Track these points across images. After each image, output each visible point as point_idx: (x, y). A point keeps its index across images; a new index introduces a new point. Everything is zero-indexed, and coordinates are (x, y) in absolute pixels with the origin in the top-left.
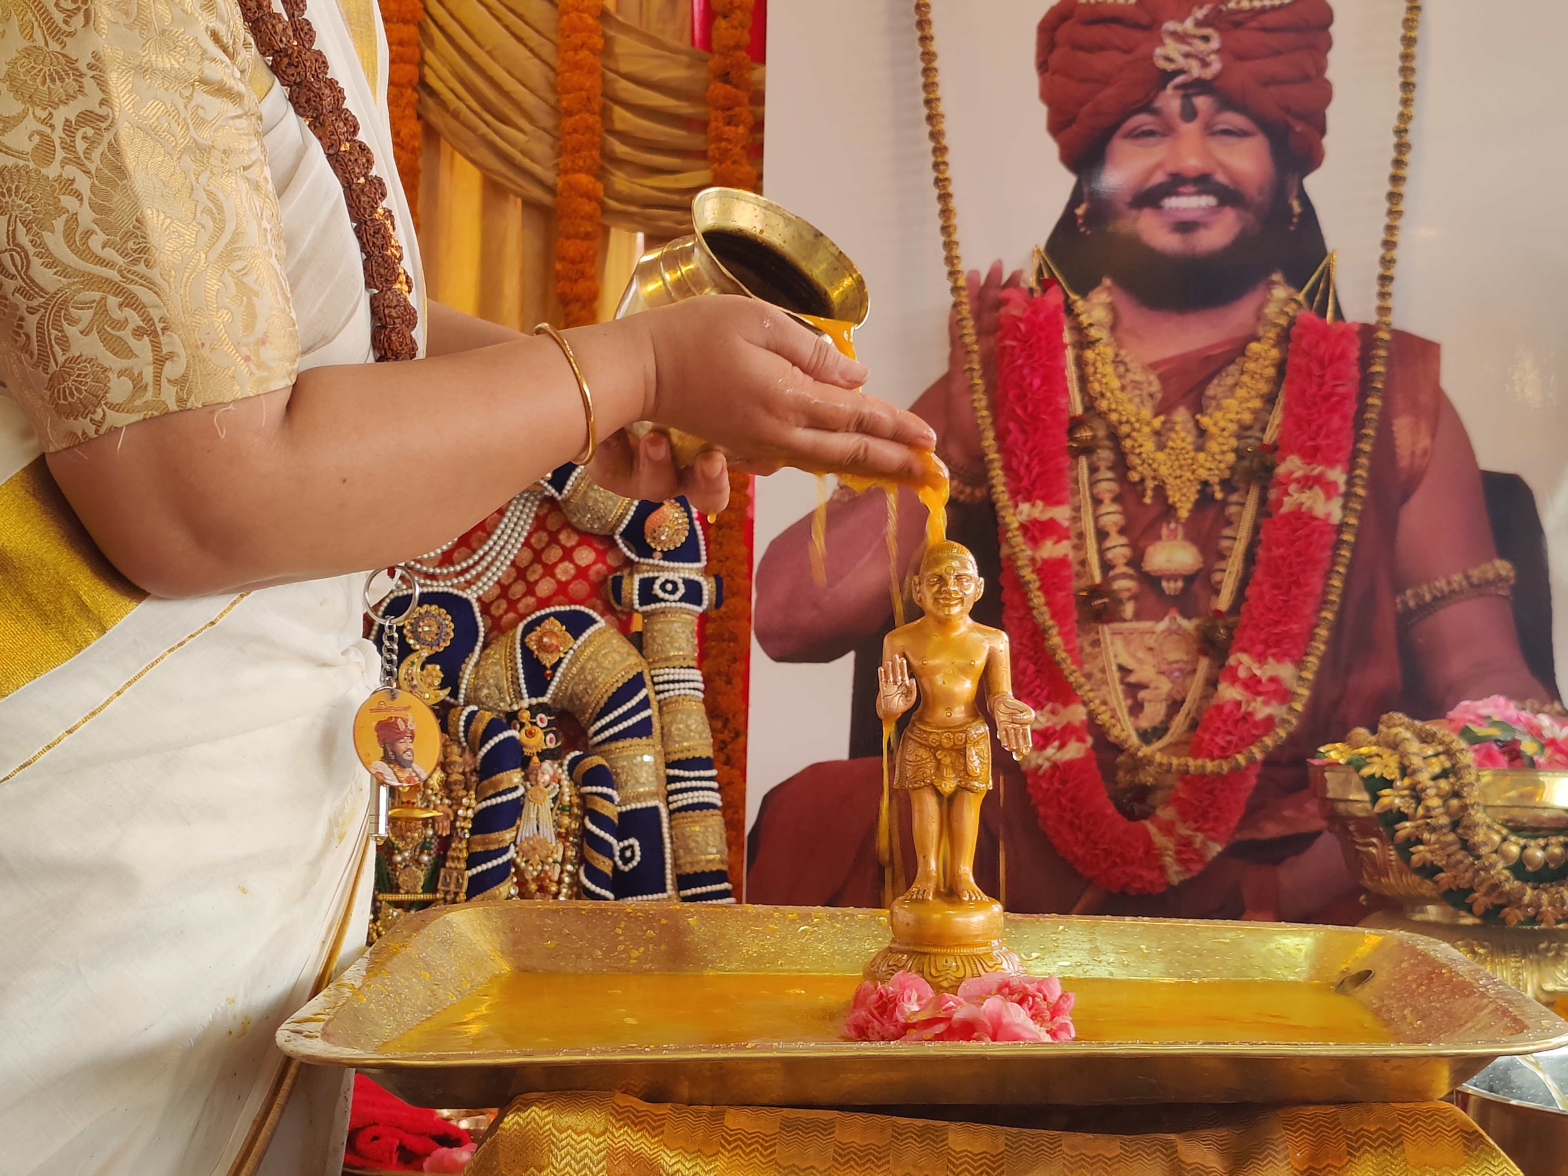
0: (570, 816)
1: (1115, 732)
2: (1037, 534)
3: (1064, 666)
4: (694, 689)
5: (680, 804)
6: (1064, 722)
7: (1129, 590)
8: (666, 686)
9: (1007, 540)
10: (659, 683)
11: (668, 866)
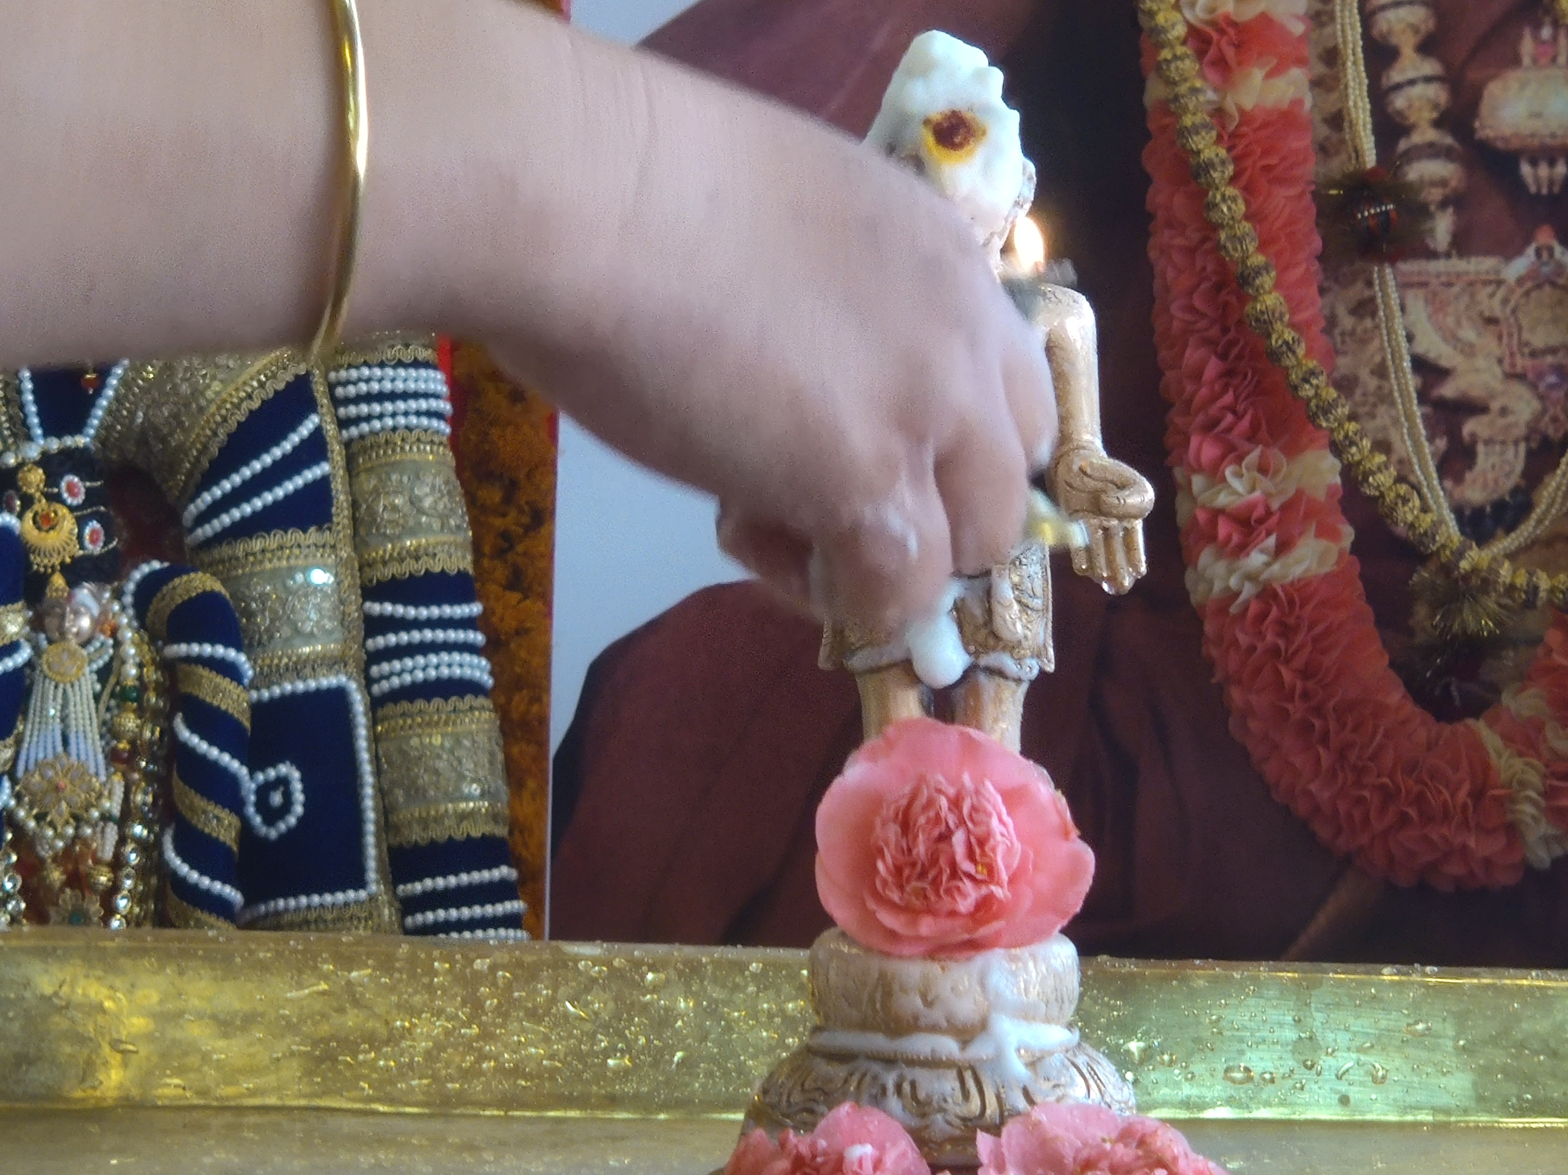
0: (140, 712)
1: (1408, 513)
2: (1230, 53)
3: (1289, 361)
4: (430, 414)
5: (396, 681)
6: (1291, 493)
7: (1443, 183)
8: (364, 409)
9: (1159, 67)
10: (348, 401)
11: (370, 827)
